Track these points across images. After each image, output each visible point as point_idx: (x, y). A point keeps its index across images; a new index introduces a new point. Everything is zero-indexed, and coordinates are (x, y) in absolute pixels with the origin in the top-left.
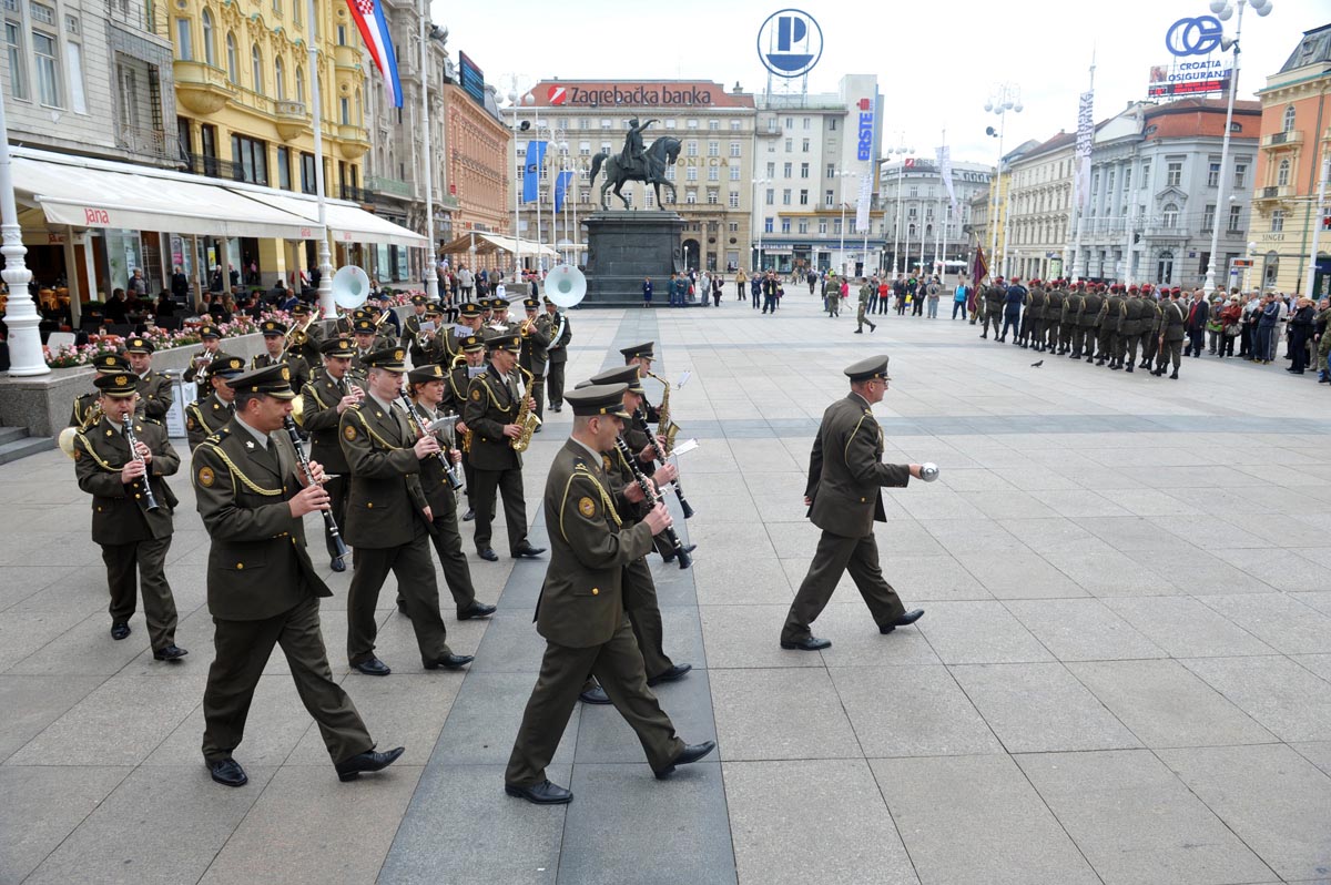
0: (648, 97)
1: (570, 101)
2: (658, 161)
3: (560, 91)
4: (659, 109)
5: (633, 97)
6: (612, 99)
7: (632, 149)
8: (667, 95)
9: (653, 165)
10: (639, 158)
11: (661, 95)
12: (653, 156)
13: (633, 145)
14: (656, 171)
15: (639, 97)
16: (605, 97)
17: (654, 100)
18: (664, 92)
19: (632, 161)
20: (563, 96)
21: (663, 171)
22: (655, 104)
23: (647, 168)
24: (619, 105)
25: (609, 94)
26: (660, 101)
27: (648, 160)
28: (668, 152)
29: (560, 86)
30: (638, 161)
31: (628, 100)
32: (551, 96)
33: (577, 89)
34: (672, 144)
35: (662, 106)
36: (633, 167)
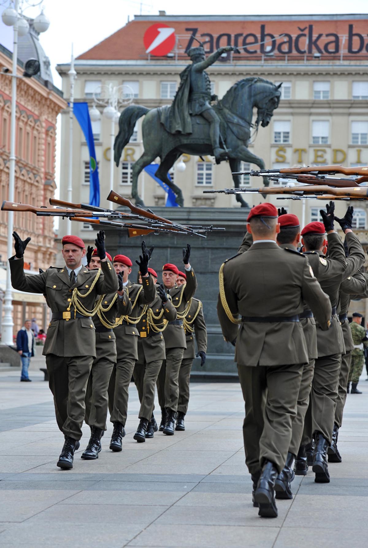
0: (321, 44)
1: (182, 51)
2: (236, 120)
3: (164, 34)
4: (342, 65)
5: (294, 44)
6: (256, 47)
7: (190, 100)
8: (356, 39)
9: (226, 127)
10: (201, 115)
11: (344, 39)
12: (226, 111)
13: (191, 91)
14: (231, 138)
15: (304, 43)
16: (244, 43)
17: (332, 48)
18: (351, 35)
19: (189, 119)
20: (170, 42)
21: (245, 138)
22: (334, 56)
23: (216, 132)
24: (269, 58)
25: (250, 39)
26: (343, 51)
27: (217, 118)
28: (255, 105)
29: (164, 25)
30: (199, 120)
31: (285, 48)
32: (148, 43)
33: (195, 31)
34: (264, 91)
35: (346, 58)
36: (189, 130)
